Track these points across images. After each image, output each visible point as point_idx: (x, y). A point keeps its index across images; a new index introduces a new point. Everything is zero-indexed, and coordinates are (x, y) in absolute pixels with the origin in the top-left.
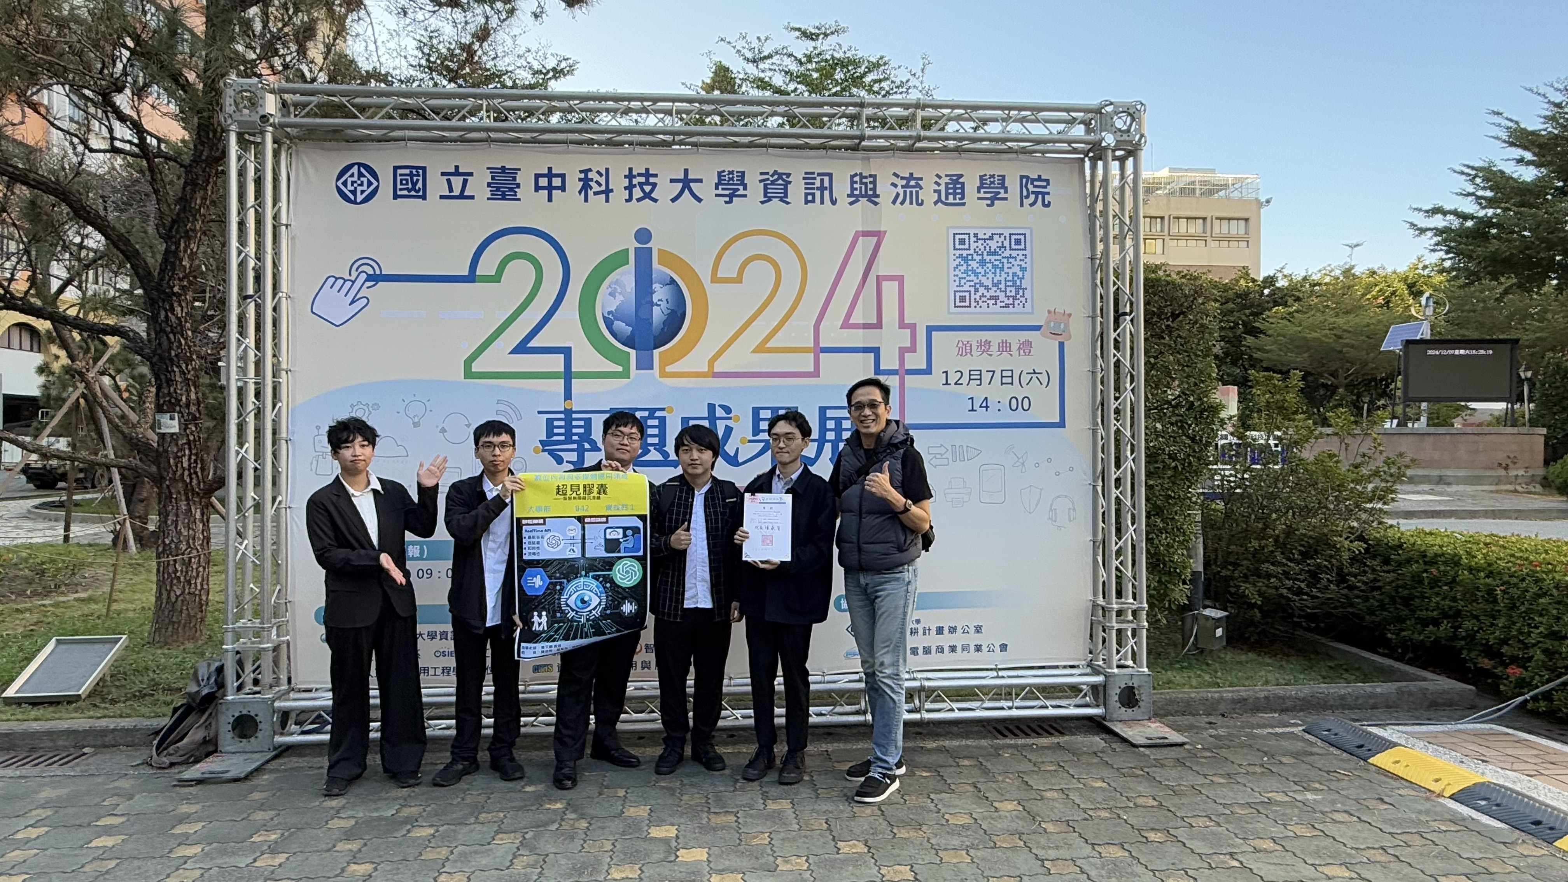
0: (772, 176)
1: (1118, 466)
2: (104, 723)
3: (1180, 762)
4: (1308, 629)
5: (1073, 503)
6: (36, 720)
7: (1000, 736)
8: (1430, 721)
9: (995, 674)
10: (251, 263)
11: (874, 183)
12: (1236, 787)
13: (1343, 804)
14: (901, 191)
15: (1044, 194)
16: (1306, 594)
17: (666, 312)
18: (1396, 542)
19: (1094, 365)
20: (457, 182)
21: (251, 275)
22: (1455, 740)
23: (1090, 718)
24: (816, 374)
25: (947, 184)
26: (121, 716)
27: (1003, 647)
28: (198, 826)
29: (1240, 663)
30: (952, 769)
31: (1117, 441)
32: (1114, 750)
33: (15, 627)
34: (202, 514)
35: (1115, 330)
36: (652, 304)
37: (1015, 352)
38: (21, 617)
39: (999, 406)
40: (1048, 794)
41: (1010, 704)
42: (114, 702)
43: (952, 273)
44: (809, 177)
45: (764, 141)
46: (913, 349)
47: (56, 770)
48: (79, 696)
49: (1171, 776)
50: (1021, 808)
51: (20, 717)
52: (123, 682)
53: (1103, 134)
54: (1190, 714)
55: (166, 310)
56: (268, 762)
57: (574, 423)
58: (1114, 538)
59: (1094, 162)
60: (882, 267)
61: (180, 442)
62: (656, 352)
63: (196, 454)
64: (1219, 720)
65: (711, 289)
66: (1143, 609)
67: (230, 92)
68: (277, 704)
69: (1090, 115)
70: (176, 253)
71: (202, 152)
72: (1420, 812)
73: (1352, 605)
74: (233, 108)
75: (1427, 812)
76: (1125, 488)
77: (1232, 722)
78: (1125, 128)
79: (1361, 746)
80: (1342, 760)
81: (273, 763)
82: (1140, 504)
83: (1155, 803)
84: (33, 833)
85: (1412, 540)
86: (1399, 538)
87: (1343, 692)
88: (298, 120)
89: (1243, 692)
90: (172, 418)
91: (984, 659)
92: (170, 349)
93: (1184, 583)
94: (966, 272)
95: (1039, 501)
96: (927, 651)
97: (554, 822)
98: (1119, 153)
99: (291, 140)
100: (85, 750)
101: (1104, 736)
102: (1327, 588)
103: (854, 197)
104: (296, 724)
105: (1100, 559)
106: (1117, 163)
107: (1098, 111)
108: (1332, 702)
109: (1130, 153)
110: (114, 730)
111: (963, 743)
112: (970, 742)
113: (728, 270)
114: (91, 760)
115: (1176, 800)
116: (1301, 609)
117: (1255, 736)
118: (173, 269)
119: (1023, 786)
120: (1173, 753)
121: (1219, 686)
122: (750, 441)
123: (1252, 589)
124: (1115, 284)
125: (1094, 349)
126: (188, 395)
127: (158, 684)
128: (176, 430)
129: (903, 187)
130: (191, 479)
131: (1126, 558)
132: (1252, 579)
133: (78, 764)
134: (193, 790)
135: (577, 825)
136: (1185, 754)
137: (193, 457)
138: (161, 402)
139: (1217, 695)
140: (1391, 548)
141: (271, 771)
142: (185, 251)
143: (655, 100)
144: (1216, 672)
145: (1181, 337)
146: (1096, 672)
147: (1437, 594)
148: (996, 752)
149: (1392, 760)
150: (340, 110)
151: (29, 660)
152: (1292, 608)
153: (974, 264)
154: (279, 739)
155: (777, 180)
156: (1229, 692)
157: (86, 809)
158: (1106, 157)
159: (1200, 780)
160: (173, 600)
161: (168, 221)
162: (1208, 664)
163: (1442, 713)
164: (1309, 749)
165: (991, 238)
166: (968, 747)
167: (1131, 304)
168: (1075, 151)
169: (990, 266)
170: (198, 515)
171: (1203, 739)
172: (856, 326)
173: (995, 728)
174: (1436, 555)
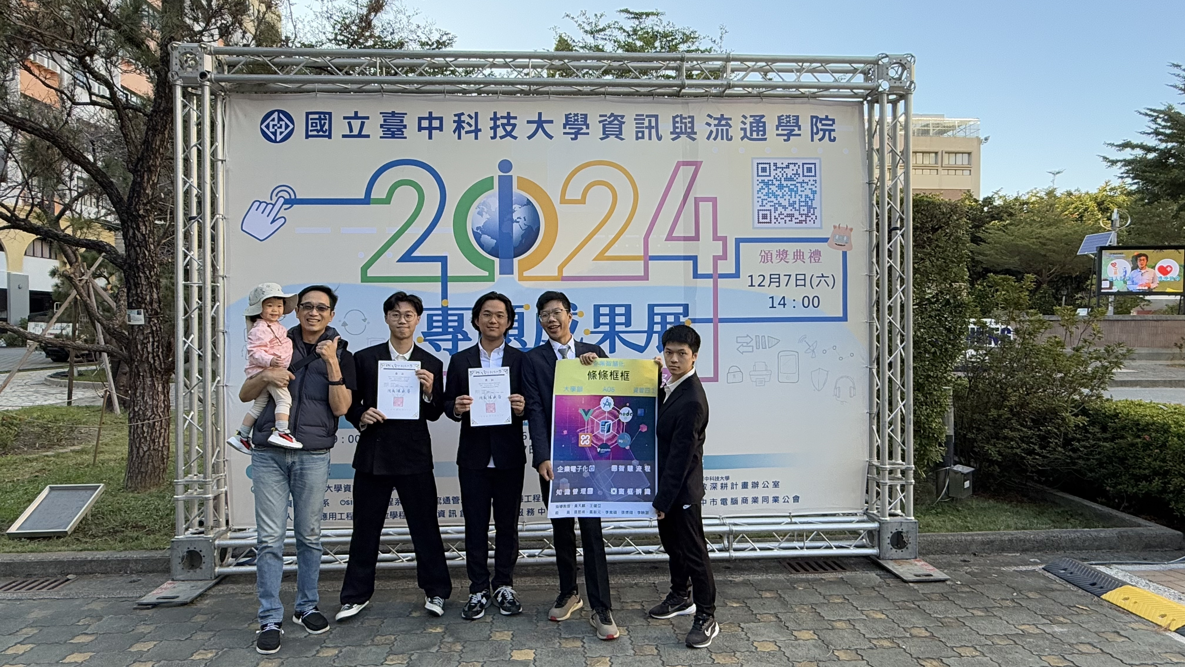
0: (609, 117)
1: (890, 353)
2: (83, 555)
3: (944, 597)
4: (1039, 482)
5: (854, 384)
6: (31, 552)
7: (794, 571)
8: (1145, 560)
9: (789, 520)
10: (195, 192)
11: (692, 122)
12: (993, 620)
13: (1085, 636)
14: (714, 129)
15: (831, 131)
16: (1038, 454)
17: (524, 227)
18: (1112, 412)
19: (871, 271)
20: (356, 124)
21: (195, 200)
22: (1172, 579)
23: (867, 557)
24: (646, 277)
25: (751, 123)
26: (97, 549)
27: (796, 499)
28: (151, 645)
29: (985, 509)
30: (757, 601)
31: (890, 332)
32: (888, 585)
33: (25, 473)
34: (164, 388)
35: (889, 243)
36: (512, 221)
37: (807, 260)
38: (30, 465)
39: (794, 304)
40: (838, 625)
41: (801, 544)
42: (94, 536)
43: (756, 195)
44: (639, 118)
45: (603, 90)
46: (724, 257)
47: (45, 594)
48: (66, 532)
49: (938, 609)
50: (816, 637)
51: (19, 549)
52: (101, 521)
53: (880, 81)
54: (948, 553)
55: (133, 229)
56: (210, 588)
57: (450, 318)
58: (887, 412)
59: (871, 104)
60: (698, 191)
61: (145, 332)
62: (516, 260)
63: (158, 341)
64: (972, 559)
65: (559, 208)
66: (910, 469)
67: (175, 54)
68: (217, 542)
69: (868, 66)
70: (141, 184)
71: (160, 104)
72: (1152, 645)
73: (1075, 464)
74: (179, 66)
75: (1159, 645)
76: (896, 371)
77: (982, 560)
78: (897, 76)
79: (1094, 584)
80: (1080, 596)
81: (214, 590)
82: (908, 384)
83: (928, 634)
84: (21, 649)
85: (1126, 411)
86: (1115, 409)
87: (1073, 536)
88: (231, 76)
89: (991, 535)
90: (139, 313)
91: (781, 508)
92: (137, 259)
93: (940, 445)
94: (767, 194)
95: (826, 380)
96: (734, 501)
97: (435, 645)
98: (892, 97)
99: (225, 92)
100: (69, 577)
101: (878, 572)
102: (1055, 450)
103: (676, 134)
104: (232, 557)
105: (875, 428)
106: (890, 105)
107: (875, 62)
108: (1064, 545)
109: (902, 97)
110: (91, 561)
111: (764, 577)
112: (770, 577)
113: (574, 192)
114: (72, 585)
115: (945, 631)
116: (1033, 466)
117: (1003, 573)
118: (139, 197)
119: (817, 617)
120: (938, 588)
121: (970, 530)
122: (592, 333)
123: (993, 449)
124: (889, 203)
125: (871, 257)
126: (151, 295)
127: (127, 523)
128: (142, 322)
129: (715, 125)
130: (154, 360)
131: (896, 426)
132: (992, 441)
133: (62, 589)
134: (150, 612)
135: (453, 648)
136: (947, 589)
137: (156, 344)
138: (131, 300)
139: (969, 538)
140: (1108, 417)
141: (212, 596)
142: (148, 182)
143: (515, 57)
144: (966, 517)
145: (940, 247)
146: (871, 519)
147: (1149, 456)
148: (792, 586)
149: (1122, 596)
150: (264, 68)
151: (30, 501)
152: (1024, 465)
153: (774, 188)
154: (217, 569)
155: (613, 121)
156: (979, 535)
157: (64, 629)
158: (882, 99)
159: (963, 613)
160: (141, 454)
161: (134, 158)
162: (958, 510)
163: (1155, 554)
164: (1049, 585)
165: (788, 167)
166: (768, 580)
167: (902, 220)
168: (856, 95)
169: (787, 189)
170: (160, 389)
171: (961, 576)
172: (678, 239)
173: (789, 564)
174: (1148, 424)
